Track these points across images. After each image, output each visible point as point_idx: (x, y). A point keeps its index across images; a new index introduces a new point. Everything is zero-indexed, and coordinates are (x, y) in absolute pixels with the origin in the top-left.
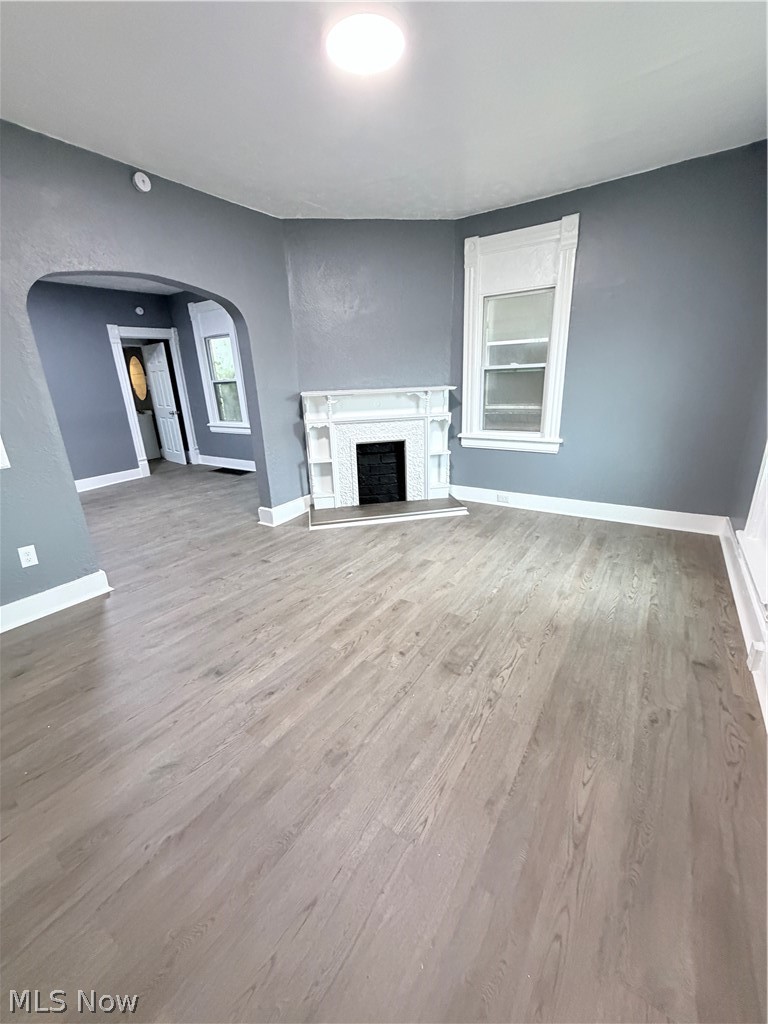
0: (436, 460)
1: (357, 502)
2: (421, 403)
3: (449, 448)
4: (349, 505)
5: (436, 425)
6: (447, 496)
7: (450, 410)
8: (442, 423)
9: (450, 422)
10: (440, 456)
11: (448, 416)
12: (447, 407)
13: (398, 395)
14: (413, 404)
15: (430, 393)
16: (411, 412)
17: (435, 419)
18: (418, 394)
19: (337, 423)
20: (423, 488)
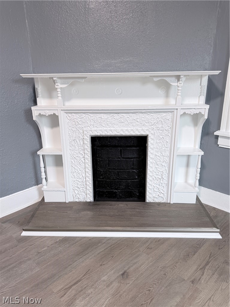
0: (185, 160)
1: (90, 198)
2: (172, 91)
3: (202, 147)
4: (82, 200)
5: (188, 119)
6: (194, 201)
7: (207, 101)
8: (195, 118)
9: (206, 117)
10: (189, 156)
11: (205, 110)
12: (203, 98)
13: (144, 81)
14: (161, 92)
15: (183, 79)
16: (158, 102)
17: (187, 112)
18: (167, 79)
19: (69, 111)
20: (165, 189)
